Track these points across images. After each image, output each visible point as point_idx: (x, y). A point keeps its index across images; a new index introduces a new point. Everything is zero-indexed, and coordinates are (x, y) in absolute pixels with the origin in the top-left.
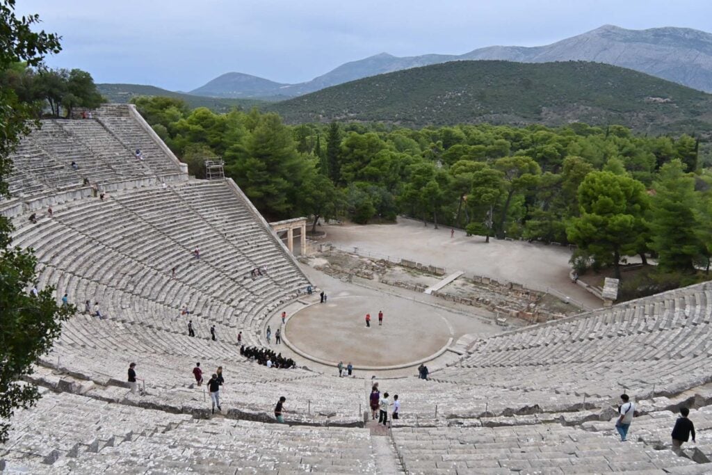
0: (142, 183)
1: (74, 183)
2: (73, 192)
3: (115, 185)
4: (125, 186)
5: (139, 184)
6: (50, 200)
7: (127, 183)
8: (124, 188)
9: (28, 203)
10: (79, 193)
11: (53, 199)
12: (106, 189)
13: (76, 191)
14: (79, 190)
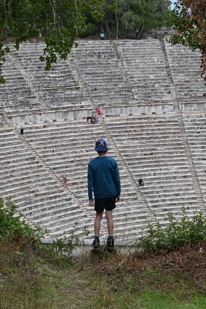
0: (153, 109)
1: (72, 104)
2: (64, 112)
3: (118, 109)
4: (131, 111)
5: (149, 110)
6: (35, 118)
7: (133, 108)
8: (129, 113)
9: (10, 118)
10: (71, 114)
11: (38, 117)
12: (107, 113)
13: (68, 111)
14: (72, 111)
